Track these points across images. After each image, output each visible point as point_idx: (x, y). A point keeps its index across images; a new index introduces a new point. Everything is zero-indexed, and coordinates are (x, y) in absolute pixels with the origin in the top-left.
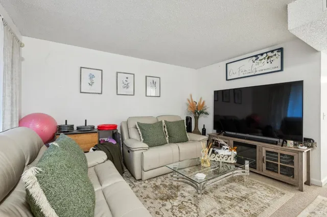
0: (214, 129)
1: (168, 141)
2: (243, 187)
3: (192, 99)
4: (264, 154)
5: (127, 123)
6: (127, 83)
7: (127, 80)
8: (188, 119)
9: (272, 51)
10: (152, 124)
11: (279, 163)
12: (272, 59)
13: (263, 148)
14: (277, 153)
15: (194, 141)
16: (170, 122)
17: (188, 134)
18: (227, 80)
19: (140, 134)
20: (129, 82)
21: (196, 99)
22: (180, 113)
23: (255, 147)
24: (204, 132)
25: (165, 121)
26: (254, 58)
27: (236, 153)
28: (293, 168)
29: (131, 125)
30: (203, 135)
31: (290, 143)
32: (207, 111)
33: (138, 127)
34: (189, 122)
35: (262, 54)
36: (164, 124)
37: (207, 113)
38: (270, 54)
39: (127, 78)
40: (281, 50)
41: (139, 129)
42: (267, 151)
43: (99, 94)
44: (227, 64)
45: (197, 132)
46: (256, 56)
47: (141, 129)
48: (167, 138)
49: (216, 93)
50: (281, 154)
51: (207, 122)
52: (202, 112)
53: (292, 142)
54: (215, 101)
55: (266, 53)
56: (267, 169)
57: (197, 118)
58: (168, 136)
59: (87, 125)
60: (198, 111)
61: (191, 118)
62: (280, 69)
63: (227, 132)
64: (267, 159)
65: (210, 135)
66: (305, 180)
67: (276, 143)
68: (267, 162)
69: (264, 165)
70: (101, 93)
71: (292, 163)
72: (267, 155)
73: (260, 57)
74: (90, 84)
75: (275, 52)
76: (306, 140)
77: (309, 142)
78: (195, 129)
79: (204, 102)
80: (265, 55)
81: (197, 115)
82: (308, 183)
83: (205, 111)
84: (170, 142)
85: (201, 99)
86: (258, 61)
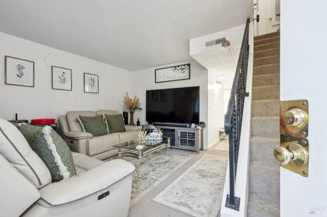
0: (147, 121)
1: (108, 132)
2: (166, 157)
3: (128, 97)
4: (179, 135)
5: (66, 117)
6: (63, 78)
7: (63, 75)
8: (125, 114)
9: (184, 65)
10: (94, 118)
11: (187, 139)
12: (184, 70)
13: (179, 131)
14: (186, 133)
15: (130, 131)
16: (110, 116)
17: (125, 126)
18: (156, 82)
19: (81, 126)
20: (65, 77)
21: (131, 97)
22: (118, 108)
23: (174, 130)
24: (138, 124)
25: (106, 115)
26: (174, 68)
27: (162, 134)
28: (194, 141)
29: (71, 119)
30: (137, 125)
31: (193, 125)
32: (141, 107)
33: (80, 120)
34: (125, 116)
35: (178, 66)
36: (104, 117)
37: (140, 109)
38: (183, 67)
39: (64, 73)
40: (189, 65)
41: (81, 122)
42: (181, 132)
43: (30, 87)
44: (155, 70)
45: (132, 124)
46: (175, 67)
47: (83, 121)
48: (108, 129)
49: (148, 92)
50: (189, 133)
51: (141, 115)
52: (136, 108)
53: (194, 124)
54: (148, 99)
55: (181, 66)
56: (181, 144)
57: (132, 113)
58: (108, 128)
59: (18, 119)
60: (133, 107)
61: (127, 113)
62: (188, 78)
63: (156, 123)
64: (181, 137)
65: (143, 126)
66: (200, 147)
67: (186, 127)
68: (181, 140)
69: (180, 142)
70: (33, 86)
71: (194, 138)
72: (181, 135)
73: (178, 68)
74: (18, 76)
75: (186, 66)
76: (201, 123)
77: (203, 124)
78: (131, 122)
79: (138, 100)
80: (180, 67)
81: (133, 111)
82: (202, 149)
83: (139, 107)
84: (110, 133)
85: (136, 97)
86: (176, 71)
